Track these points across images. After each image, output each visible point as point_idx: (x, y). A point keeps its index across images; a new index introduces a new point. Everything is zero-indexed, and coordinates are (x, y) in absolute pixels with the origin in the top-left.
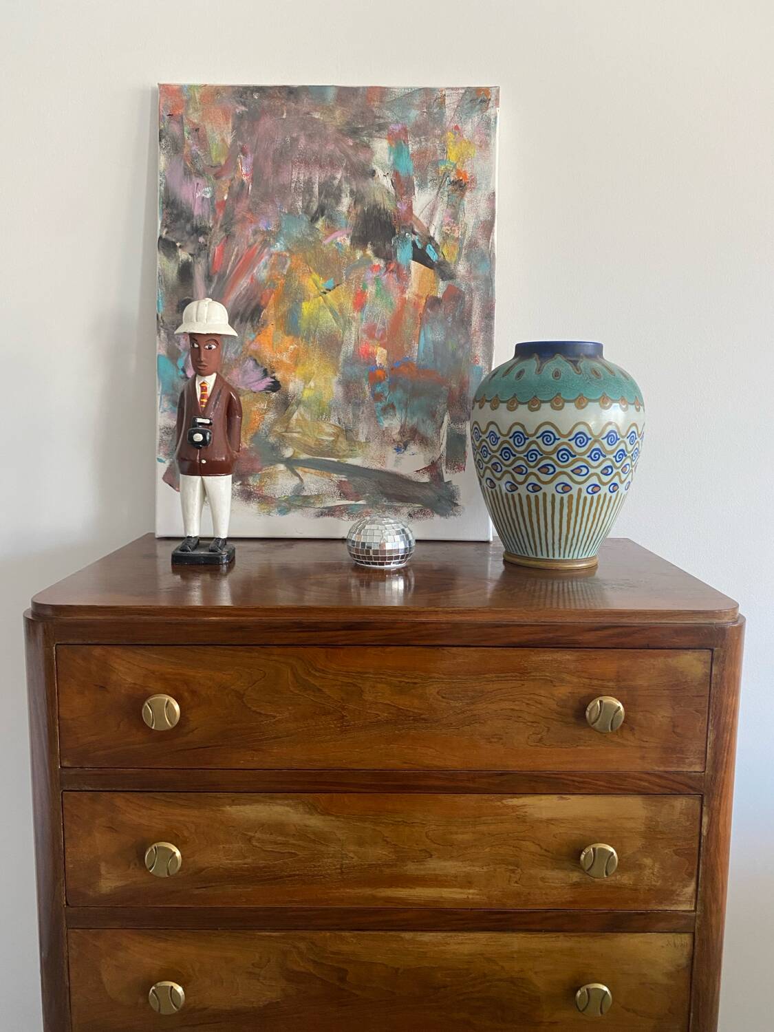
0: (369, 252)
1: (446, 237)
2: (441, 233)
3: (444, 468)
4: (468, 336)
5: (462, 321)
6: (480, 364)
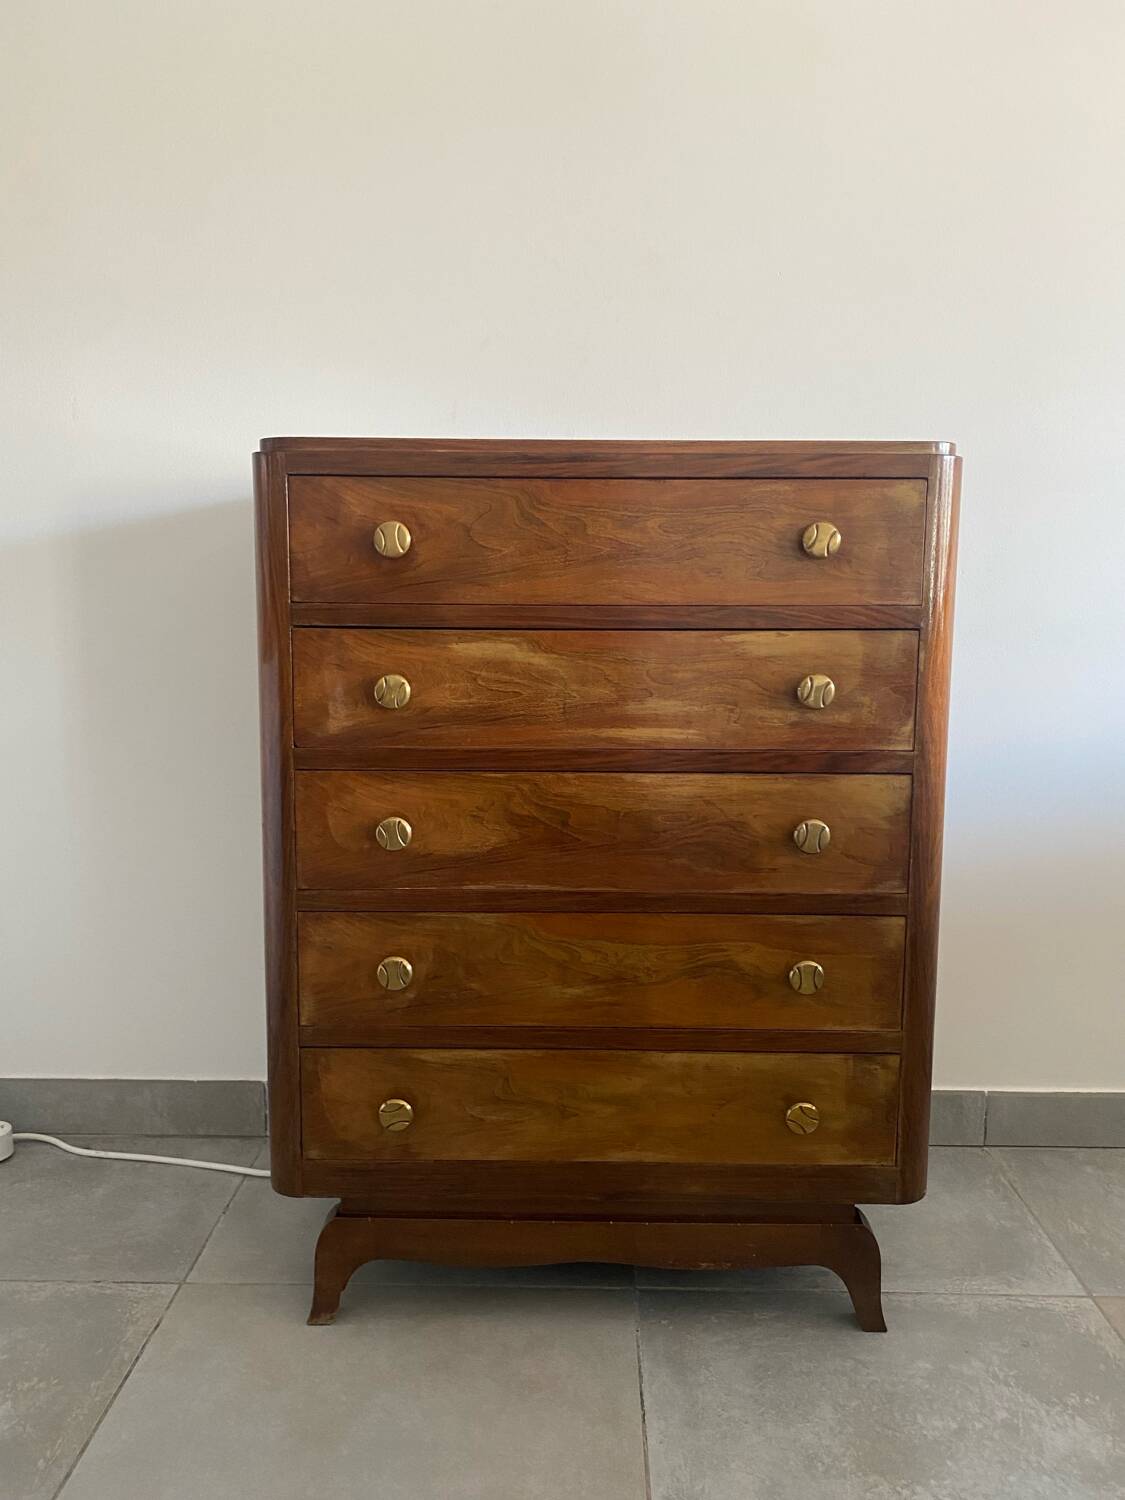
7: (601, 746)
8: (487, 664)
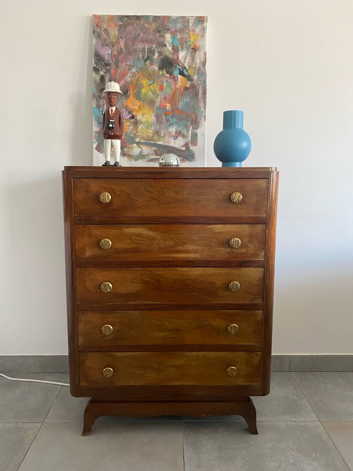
0: (164, 72)
1: (190, 67)
2: (188, 65)
3: (190, 145)
4: (198, 100)
5: (196, 95)
6: (202, 110)
7: (170, 259)
8: (135, 235)
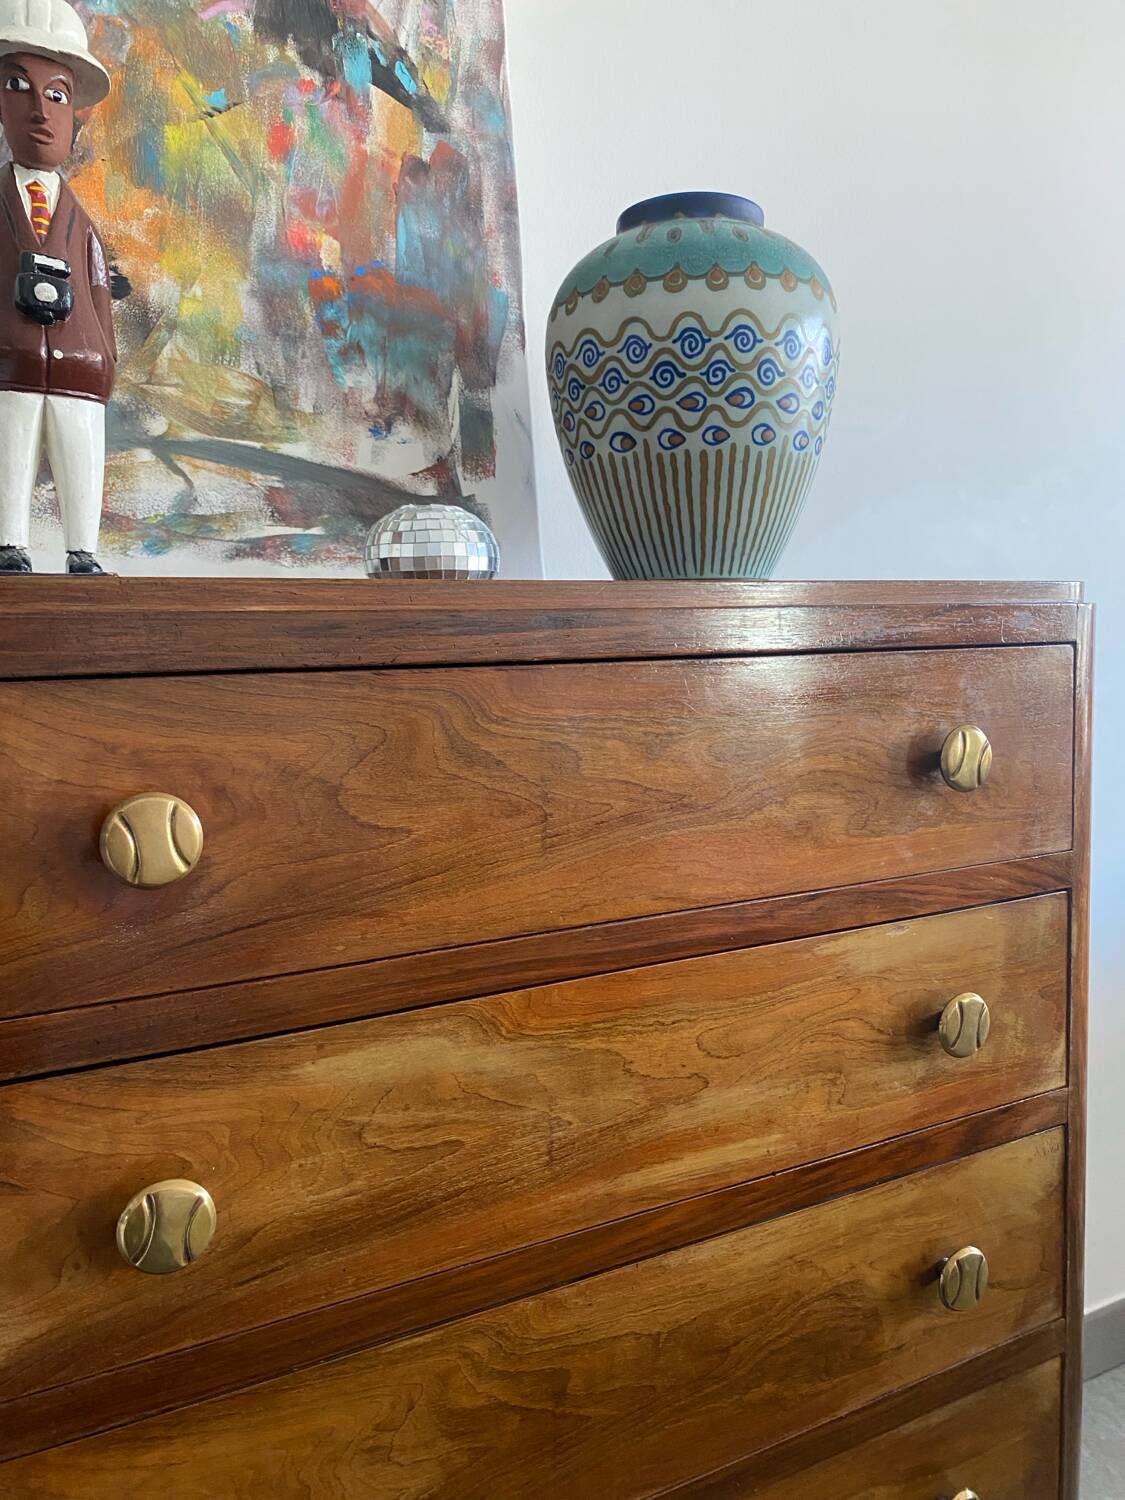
0: (291, 53)
1: (427, 54)
2: (419, 46)
3: (459, 470)
4: (480, 238)
5: (467, 207)
6: (503, 289)
